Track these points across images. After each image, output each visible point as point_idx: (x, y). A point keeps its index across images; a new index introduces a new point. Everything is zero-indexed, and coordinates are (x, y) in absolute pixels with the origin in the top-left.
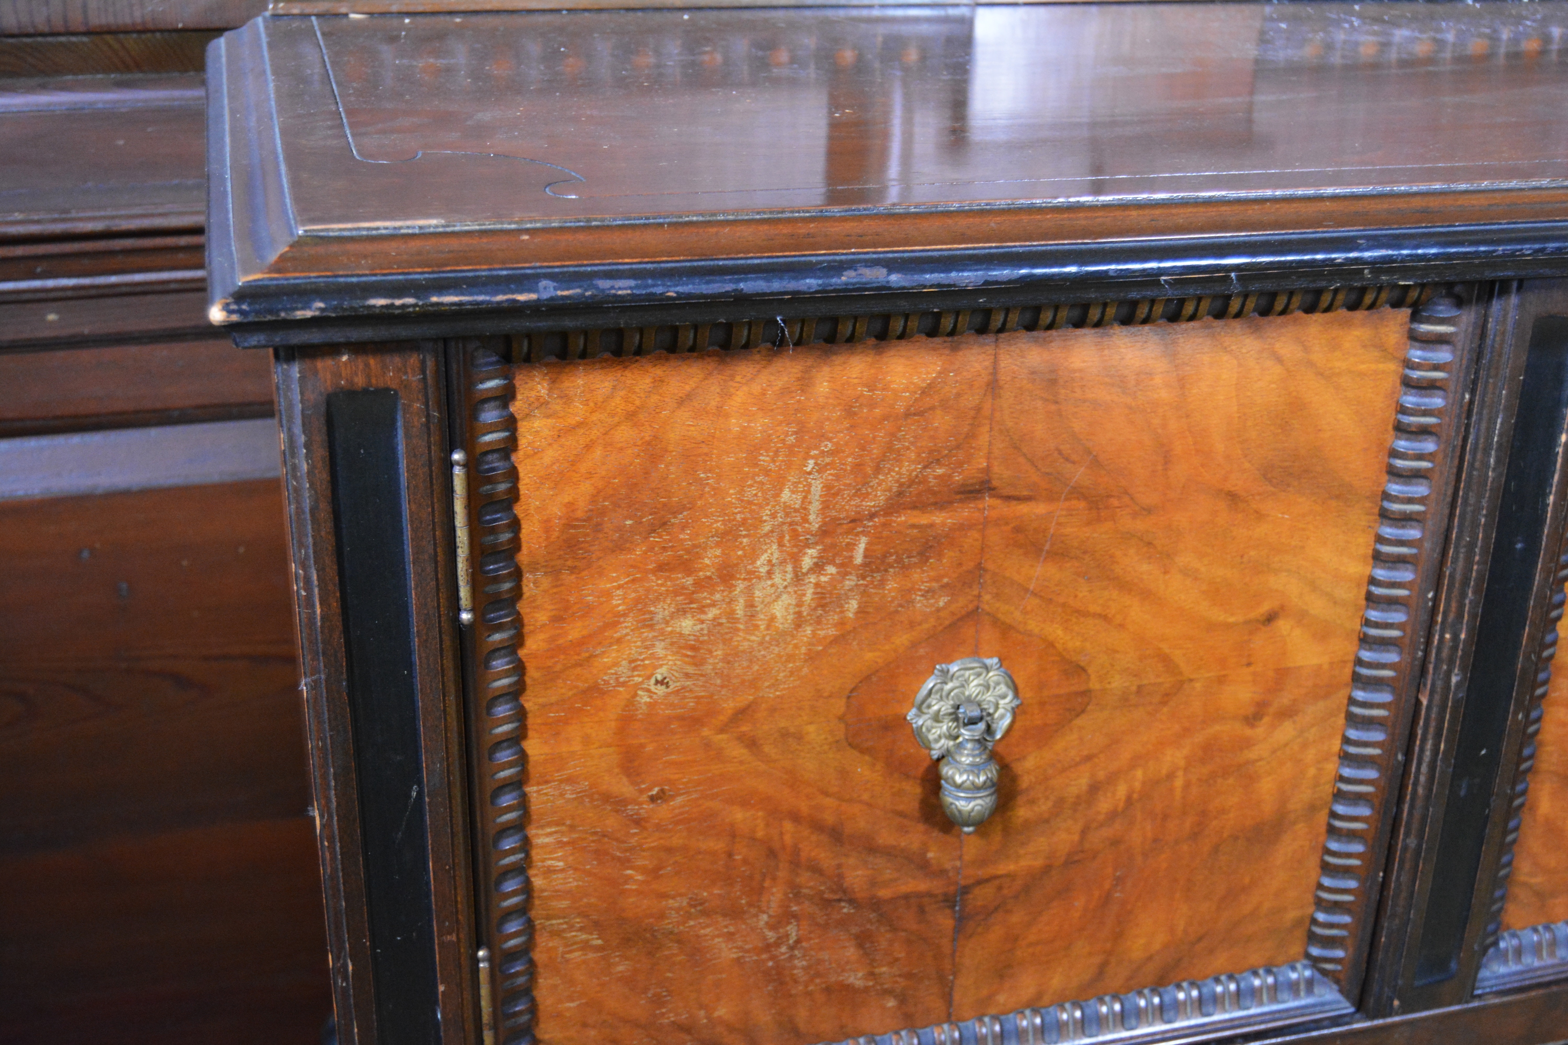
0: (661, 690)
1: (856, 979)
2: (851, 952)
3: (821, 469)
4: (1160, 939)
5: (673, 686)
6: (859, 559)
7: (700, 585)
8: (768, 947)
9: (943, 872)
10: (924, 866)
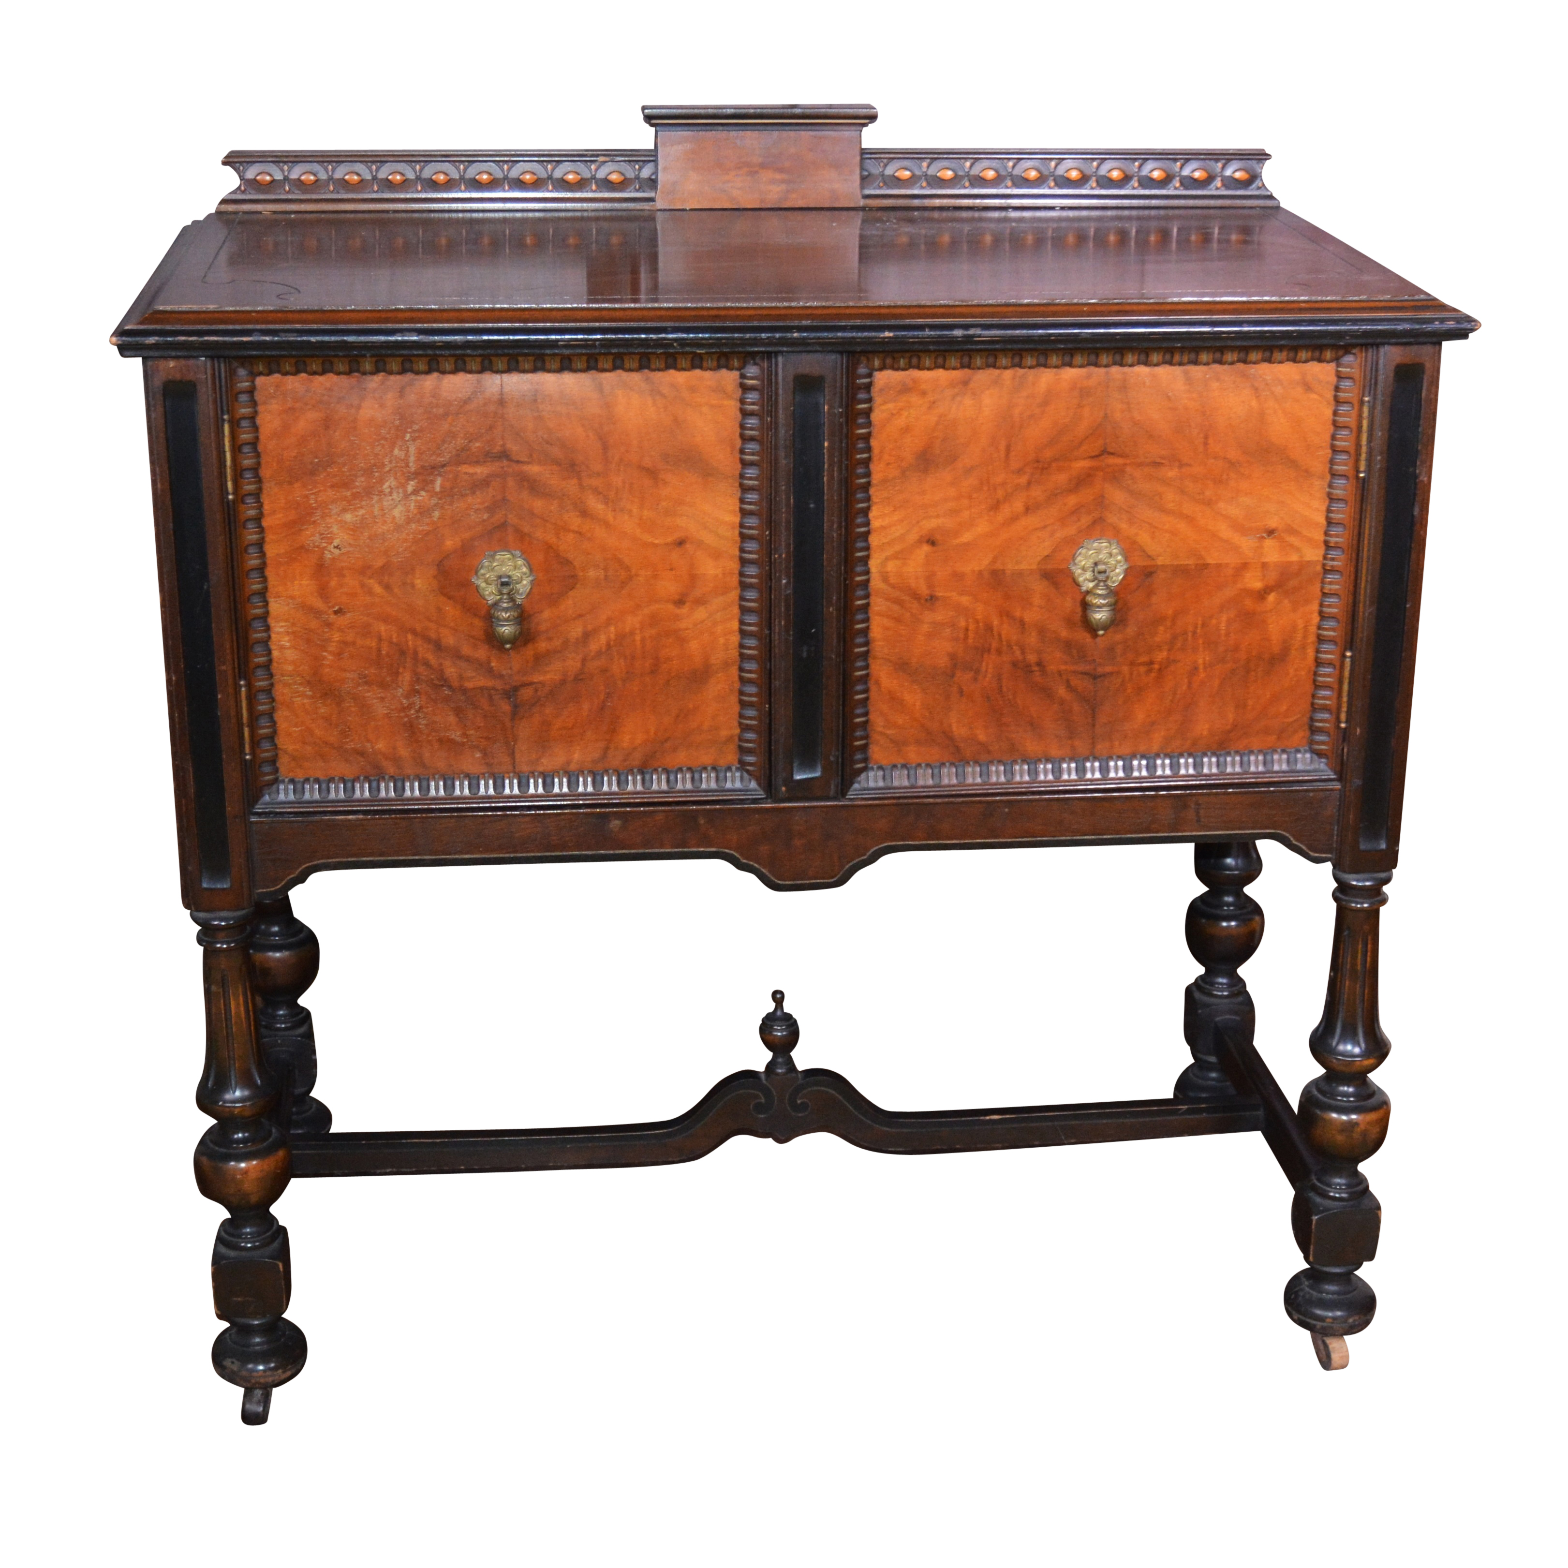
0: (337, 551)
1: (456, 735)
2: (452, 719)
3: (414, 439)
4: (640, 738)
5: (343, 550)
6: (438, 489)
7: (355, 496)
8: (404, 709)
9: (501, 676)
10: (490, 671)
